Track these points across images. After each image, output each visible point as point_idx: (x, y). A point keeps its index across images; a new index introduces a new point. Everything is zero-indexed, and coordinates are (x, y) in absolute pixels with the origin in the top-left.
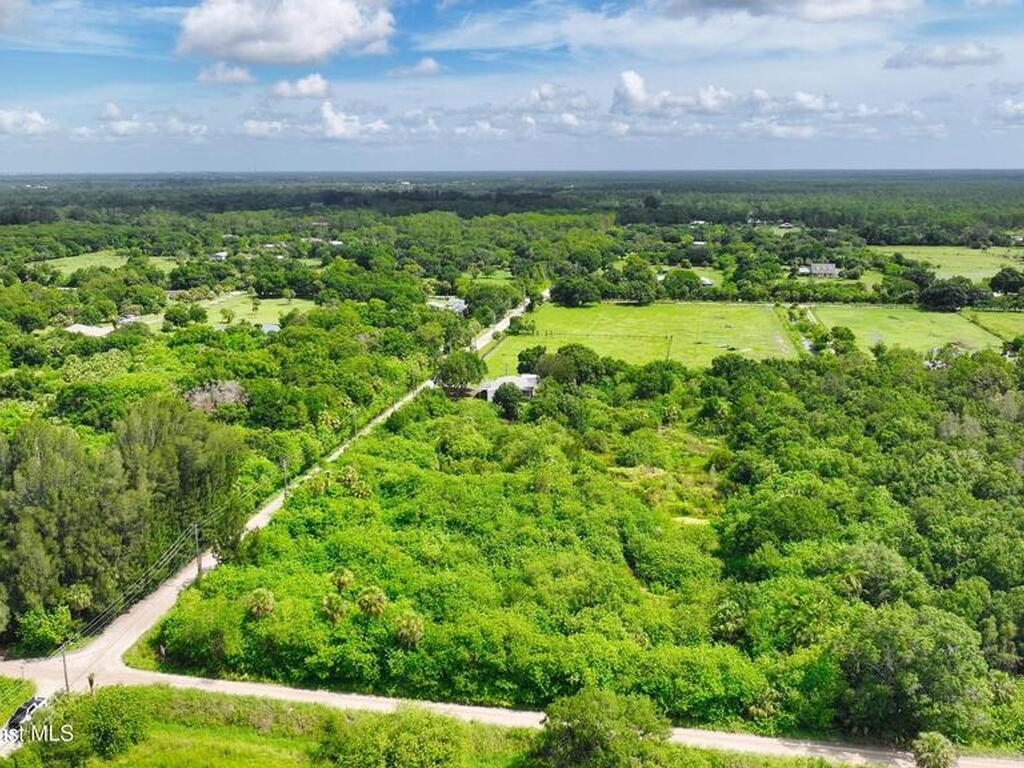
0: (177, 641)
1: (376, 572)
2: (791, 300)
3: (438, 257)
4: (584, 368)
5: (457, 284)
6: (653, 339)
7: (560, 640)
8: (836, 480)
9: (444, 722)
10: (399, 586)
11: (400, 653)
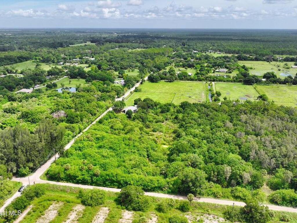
0: (51, 174)
1: (92, 159)
2: (210, 81)
3: (119, 66)
4: (149, 105)
5: (123, 75)
6: (171, 94)
7: (127, 175)
8: (196, 138)
9: (102, 191)
10: (97, 163)
11: (95, 177)
